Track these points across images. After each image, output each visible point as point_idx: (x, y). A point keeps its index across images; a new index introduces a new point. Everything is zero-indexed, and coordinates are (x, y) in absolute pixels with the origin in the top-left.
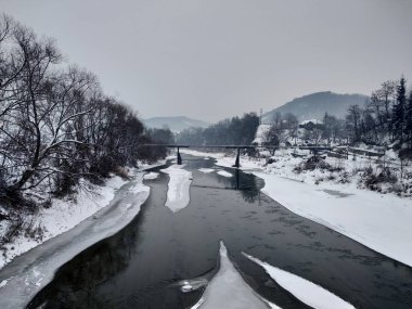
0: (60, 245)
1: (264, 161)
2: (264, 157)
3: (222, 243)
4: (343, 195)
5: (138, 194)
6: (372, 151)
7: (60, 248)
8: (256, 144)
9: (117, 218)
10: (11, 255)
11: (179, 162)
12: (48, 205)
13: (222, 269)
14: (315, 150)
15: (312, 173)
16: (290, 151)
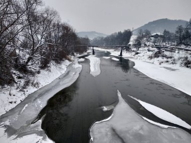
0: (47, 90)
1: (134, 53)
2: (134, 51)
3: (118, 91)
4: (173, 70)
5: (77, 68)
6: (187, 48)
7: (47, 91)
8: (130, 45)
9: (70, 79)
10: (27, 94)
11: (94, 54)
12: (39, 72)
13: (120, 102)
14: (159, 48)
15: (158, 59)
16: (146, 48)
